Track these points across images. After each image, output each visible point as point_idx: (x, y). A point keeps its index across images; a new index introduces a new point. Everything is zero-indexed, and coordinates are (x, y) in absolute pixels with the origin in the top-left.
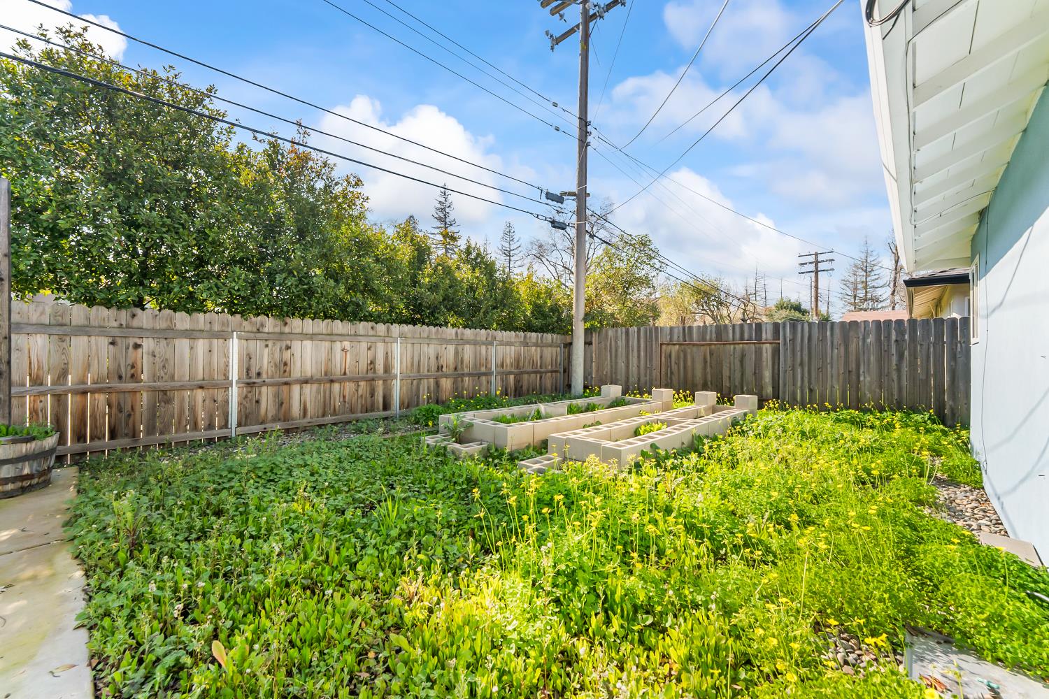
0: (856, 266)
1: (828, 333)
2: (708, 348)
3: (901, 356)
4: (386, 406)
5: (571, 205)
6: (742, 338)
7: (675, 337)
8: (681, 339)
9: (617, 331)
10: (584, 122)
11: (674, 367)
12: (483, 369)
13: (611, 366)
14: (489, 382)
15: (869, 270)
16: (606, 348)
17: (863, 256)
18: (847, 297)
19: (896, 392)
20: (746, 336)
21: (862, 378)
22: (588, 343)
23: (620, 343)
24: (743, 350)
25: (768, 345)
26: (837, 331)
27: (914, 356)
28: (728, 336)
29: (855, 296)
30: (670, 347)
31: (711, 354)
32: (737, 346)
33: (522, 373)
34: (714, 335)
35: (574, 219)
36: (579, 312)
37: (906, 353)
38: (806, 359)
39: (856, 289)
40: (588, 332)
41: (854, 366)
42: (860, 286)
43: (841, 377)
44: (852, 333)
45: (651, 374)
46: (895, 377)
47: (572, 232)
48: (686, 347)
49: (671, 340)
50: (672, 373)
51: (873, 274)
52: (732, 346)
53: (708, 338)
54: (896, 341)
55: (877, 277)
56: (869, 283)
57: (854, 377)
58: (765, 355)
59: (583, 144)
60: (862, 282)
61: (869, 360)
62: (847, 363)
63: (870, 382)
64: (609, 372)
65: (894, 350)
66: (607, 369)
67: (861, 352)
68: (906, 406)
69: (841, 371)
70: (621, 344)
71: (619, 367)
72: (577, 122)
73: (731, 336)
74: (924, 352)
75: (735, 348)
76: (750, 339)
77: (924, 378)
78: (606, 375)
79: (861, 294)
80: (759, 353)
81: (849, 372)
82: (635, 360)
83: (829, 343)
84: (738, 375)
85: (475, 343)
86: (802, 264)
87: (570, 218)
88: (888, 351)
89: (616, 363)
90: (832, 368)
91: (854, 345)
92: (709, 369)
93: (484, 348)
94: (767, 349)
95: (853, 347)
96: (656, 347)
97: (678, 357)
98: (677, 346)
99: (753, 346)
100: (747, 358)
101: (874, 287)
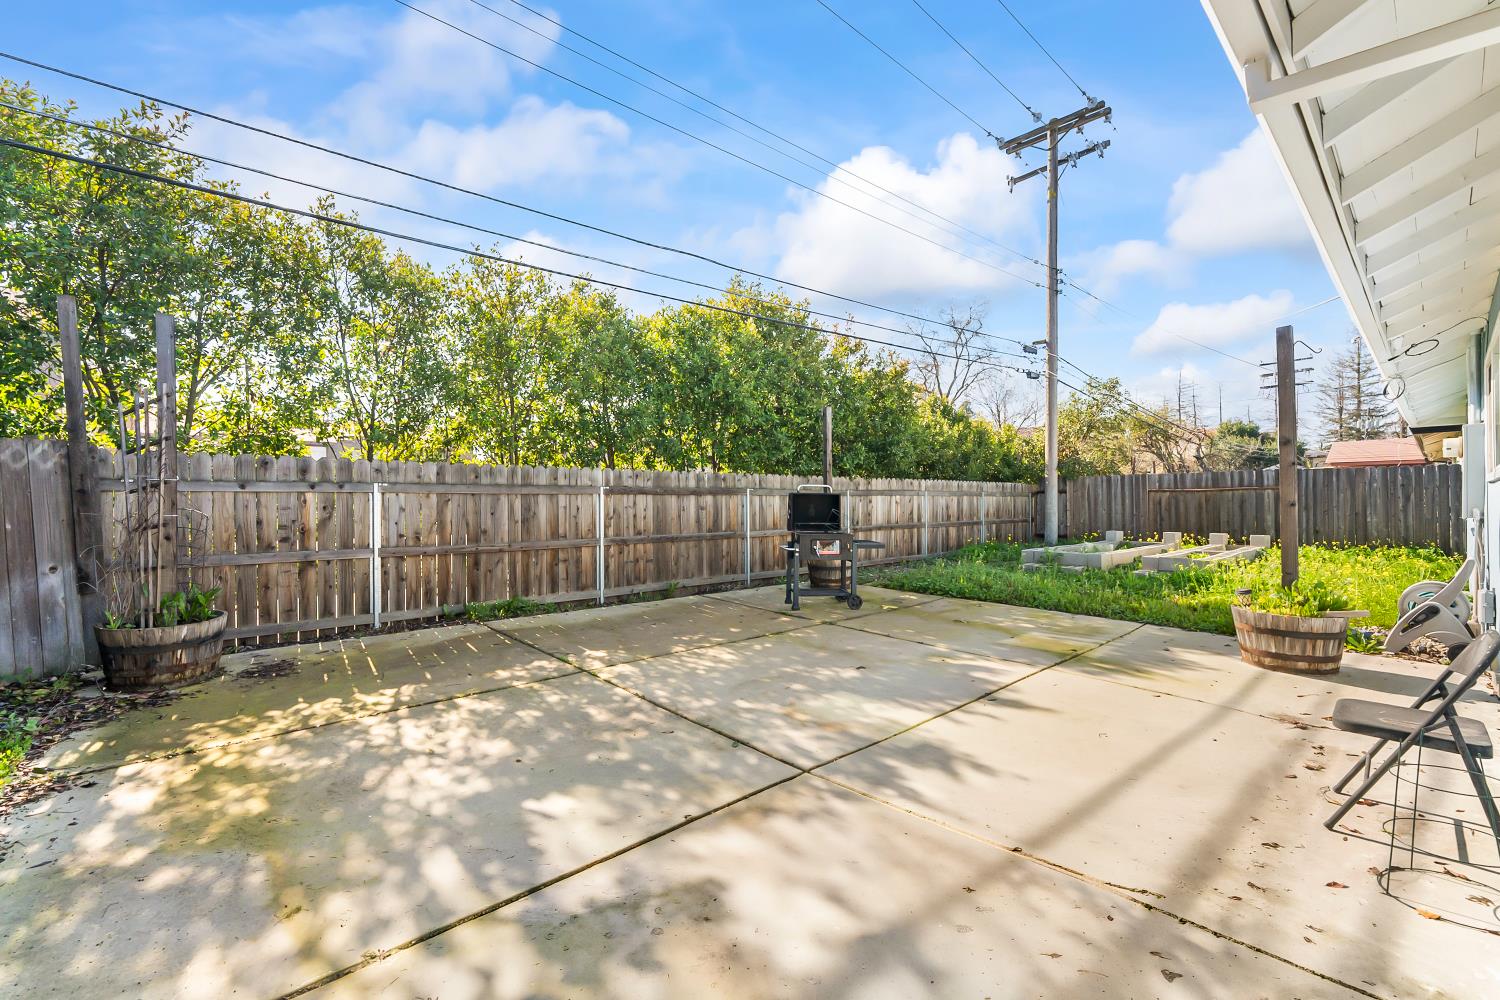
0: (1341, 364)
1: (1334, 479)
2: (1204, 494)
3: (1407, 499)
4: (919, 552)
5: (1043, 353)
6: (1241, 483)
7: (1165, 485)
8: (1172, 485)
9: (1096, 479)
10: (1054, 270)
11: (1165, 514)
12: (975, 519)
13: (1090, 514)
14: (979, 531)
15: (1363, 367)
16: (1083, 496)
17: (1353, 348)
18: (1331, 411)
19: (1402, 530)
20: (1246, 482)
21: (1369, 520)
22: (1062, 492)
23: (1100, 491)
24: (1243, 495)
25: (1270, 491)
26: (1343, 477)
27: (1419, 498)
28: (1226, 483)
29: (1341, 410)
30: (1158, 495)
31: (1207, 501)
32: (1236, 492)
33: (1002, 522)
34: (1210, 483)
35: (1046, 367)
36: (1052, 460)
37: (1413, 496)
38: (1311, 503)
39: (1342, 398)
40: (1063, 479)
41: (1360, 508)
42: (1348, 394)
43: (1348, 518)
44: (1358, 479)
45: (1138, 520)
46: (1402, 517)
47: (1044, 381)
48: (1178, 494)
49: (1160, 486)
50: (1162, 519)
51: (1369, 374)
52: (1231, 493)
53: (1203, 484)
54: (1403, 485)
55: (1375, 379)
56: (1363, 389)
57: (1360, 518)
58: (1266, 500)
59: (1054, 292)
60: (1352, 387)
61: (1376, 501)
62: (1353, 506)
63: (1377, 523)
64: (1087, 522)
65: (1400, 493)
66: (1085, 517)
67: (1368, 497)
68: (1412, 542)
69: (1348, 514)
70: (1102, 493)
71: (1099, 515)
72: (1046, 270)
73: (1229, 483)
74: (1429, 495)
75: (1233, 495)
76: (1250, 485)
77: (1430, 517)
78: (1084, 523)
79: (1350, 405)
80: (1260, 499)
81: (1356, 514)
82: (1119, 507)
83: (1335, 488)
84: (1237, 519)
85: (970, 495)
86: (1265, 375)
87: (1041, 367)
88: (1394, 495)
89: (1096, 511)
90: (1338, 510)
91: (1360, 489)
92: (1204, 515)
93: (975, 498)
94: (1269, 495)
95: (1359, 492)
96: (1144, 495)
97: (1169, 504)
98: (1168, 494)
99: (1253, 492)
100: (1247, 505)
101: (1371, 394)
